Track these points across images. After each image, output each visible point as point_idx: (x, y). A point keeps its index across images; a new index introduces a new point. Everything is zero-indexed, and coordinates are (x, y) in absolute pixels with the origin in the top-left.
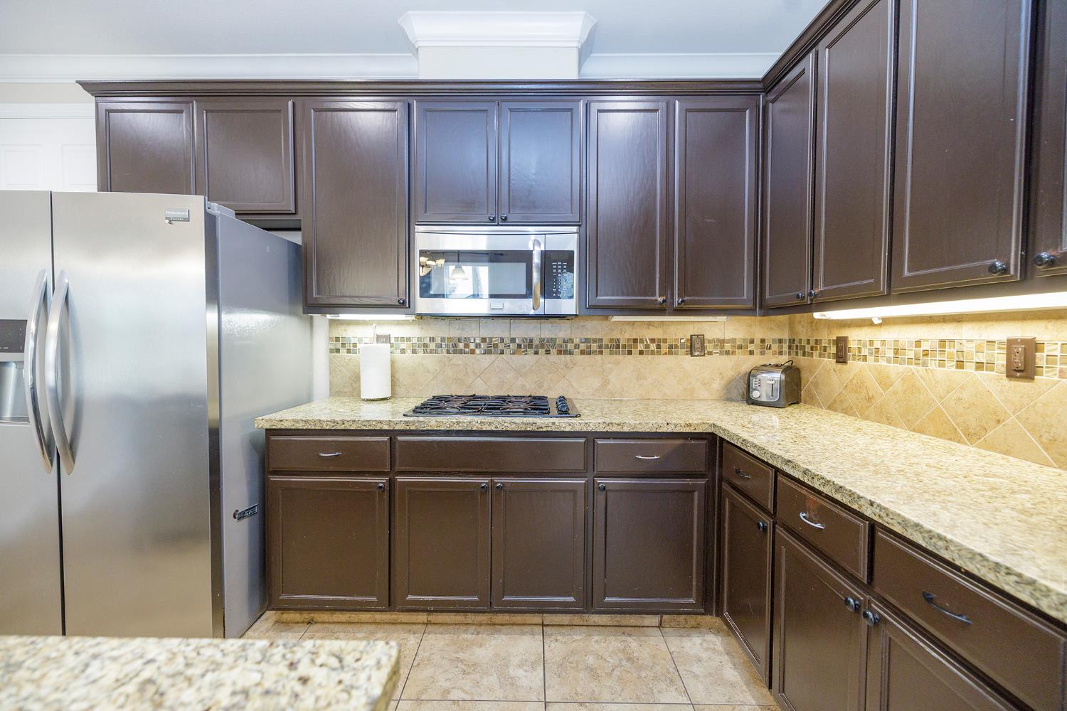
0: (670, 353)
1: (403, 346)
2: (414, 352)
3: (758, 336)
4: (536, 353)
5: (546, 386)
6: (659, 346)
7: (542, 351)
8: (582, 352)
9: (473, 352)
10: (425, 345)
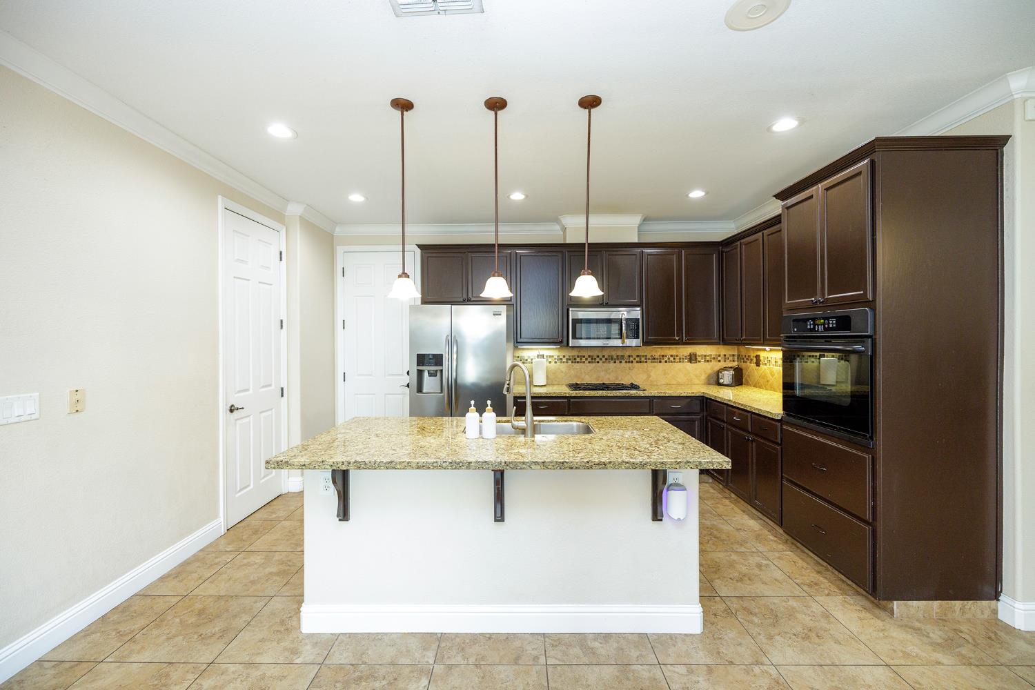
0: (680, 362)
1: (550, 360)
2: (555, 362)
3: (722, 354)
4: (615, 362)
5: (620, 379)
6: (674, 359)
7: (618, 362)
8: (637, 362)
9: (584, 362)
10: (561, 359)
